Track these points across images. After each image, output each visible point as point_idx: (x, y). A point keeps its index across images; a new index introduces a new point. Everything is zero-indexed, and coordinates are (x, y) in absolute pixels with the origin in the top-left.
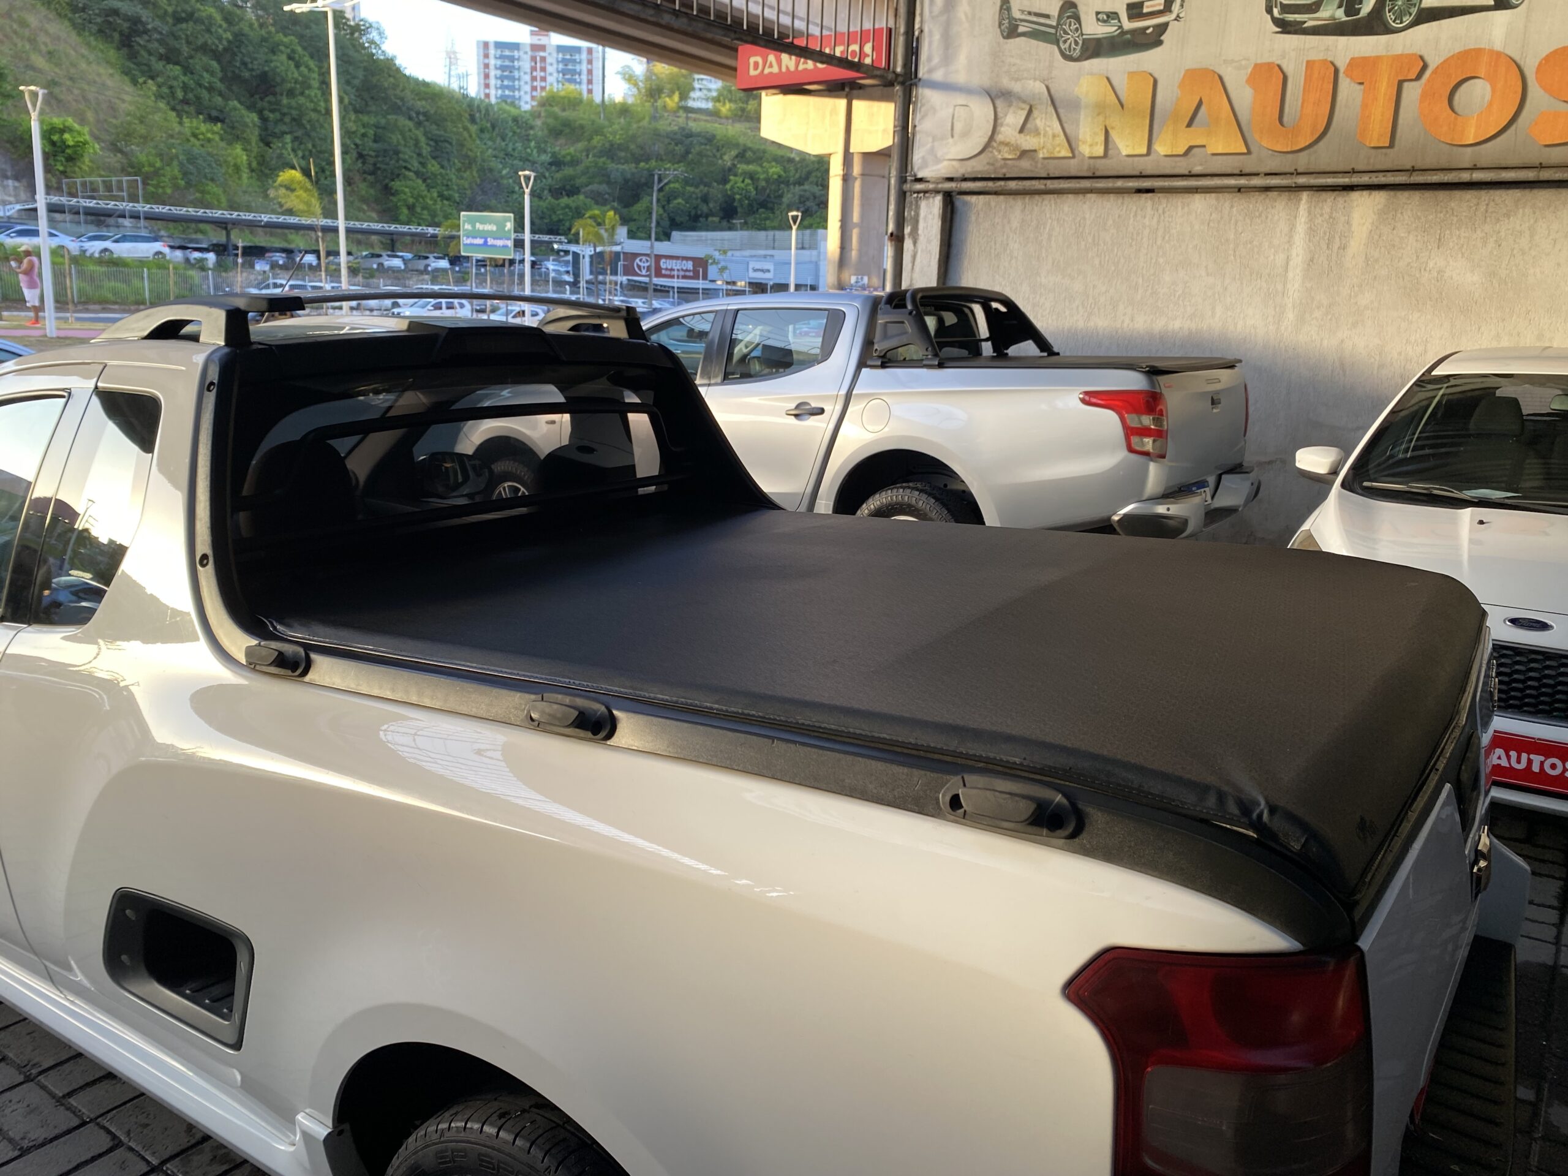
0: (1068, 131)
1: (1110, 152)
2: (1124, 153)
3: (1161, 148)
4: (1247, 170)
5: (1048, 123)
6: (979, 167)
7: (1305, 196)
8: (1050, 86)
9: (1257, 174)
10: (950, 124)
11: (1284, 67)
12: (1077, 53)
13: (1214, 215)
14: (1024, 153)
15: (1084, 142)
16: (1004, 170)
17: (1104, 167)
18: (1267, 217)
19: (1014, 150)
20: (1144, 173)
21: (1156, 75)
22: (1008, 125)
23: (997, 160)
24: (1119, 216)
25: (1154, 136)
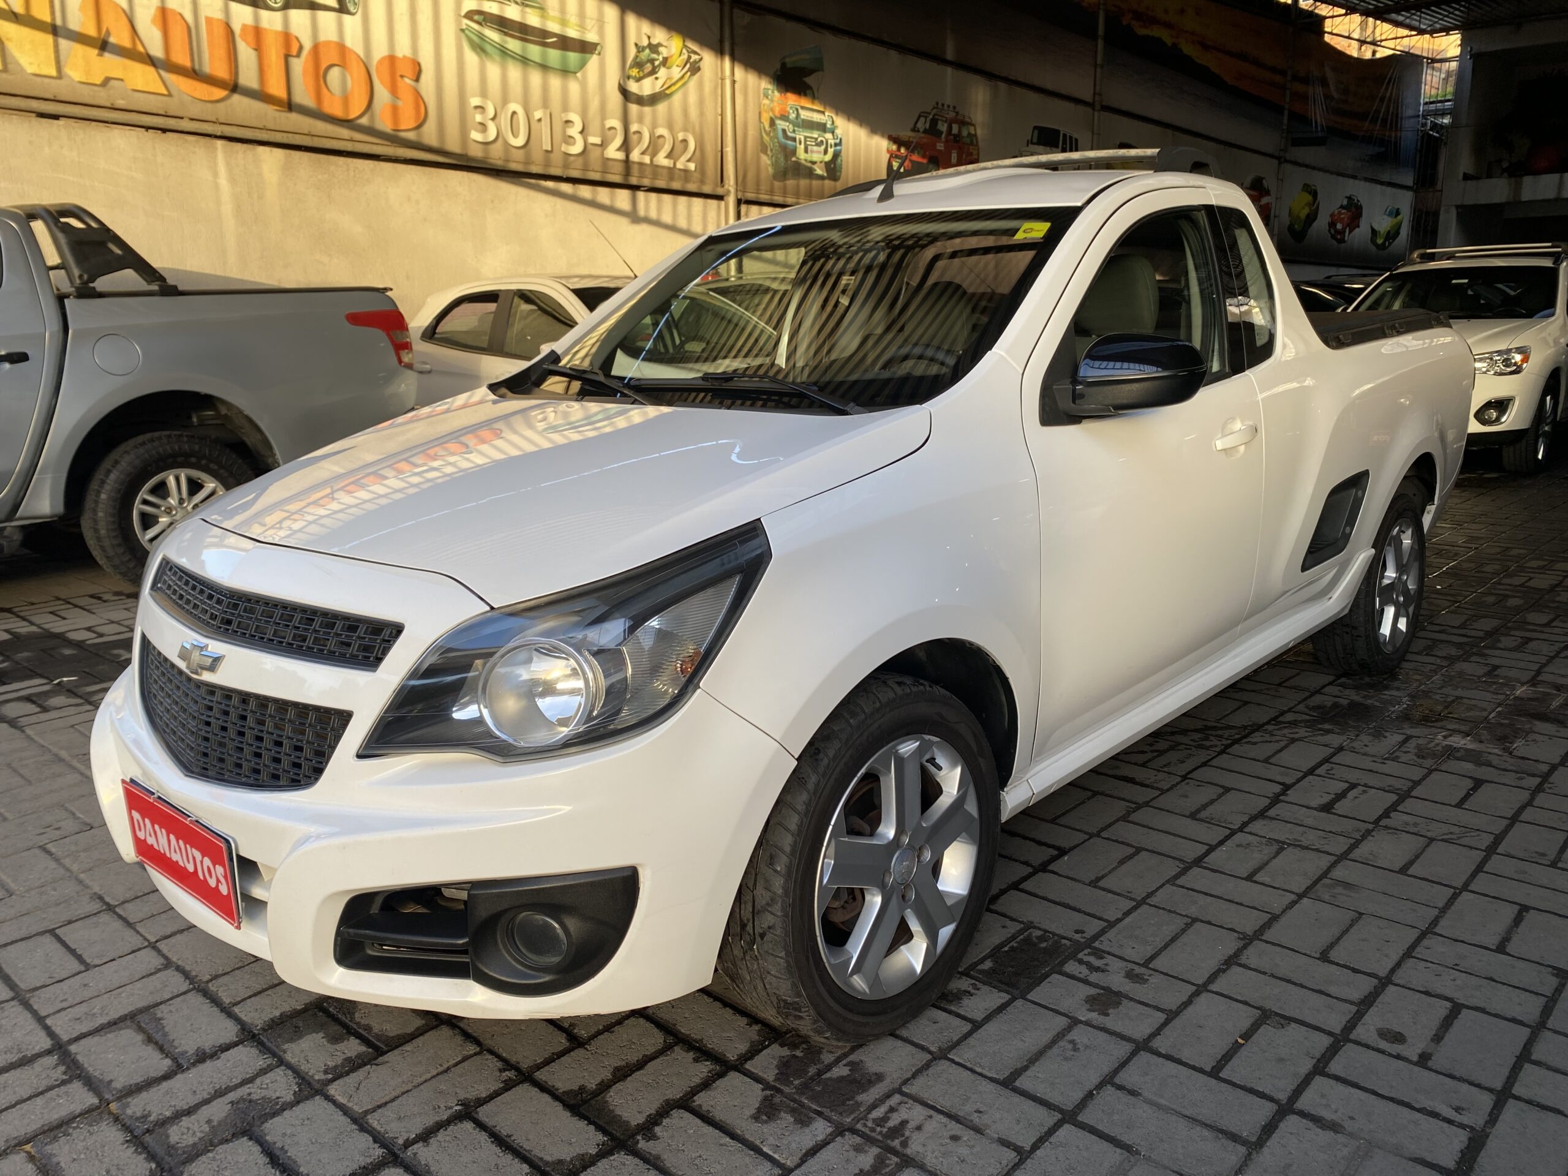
1: (10, 66)
2: (29, 70)
3: (72, 73)
4: (171, 112)
13: (138, 153)
18: (190, 162)
25: (62, 58)
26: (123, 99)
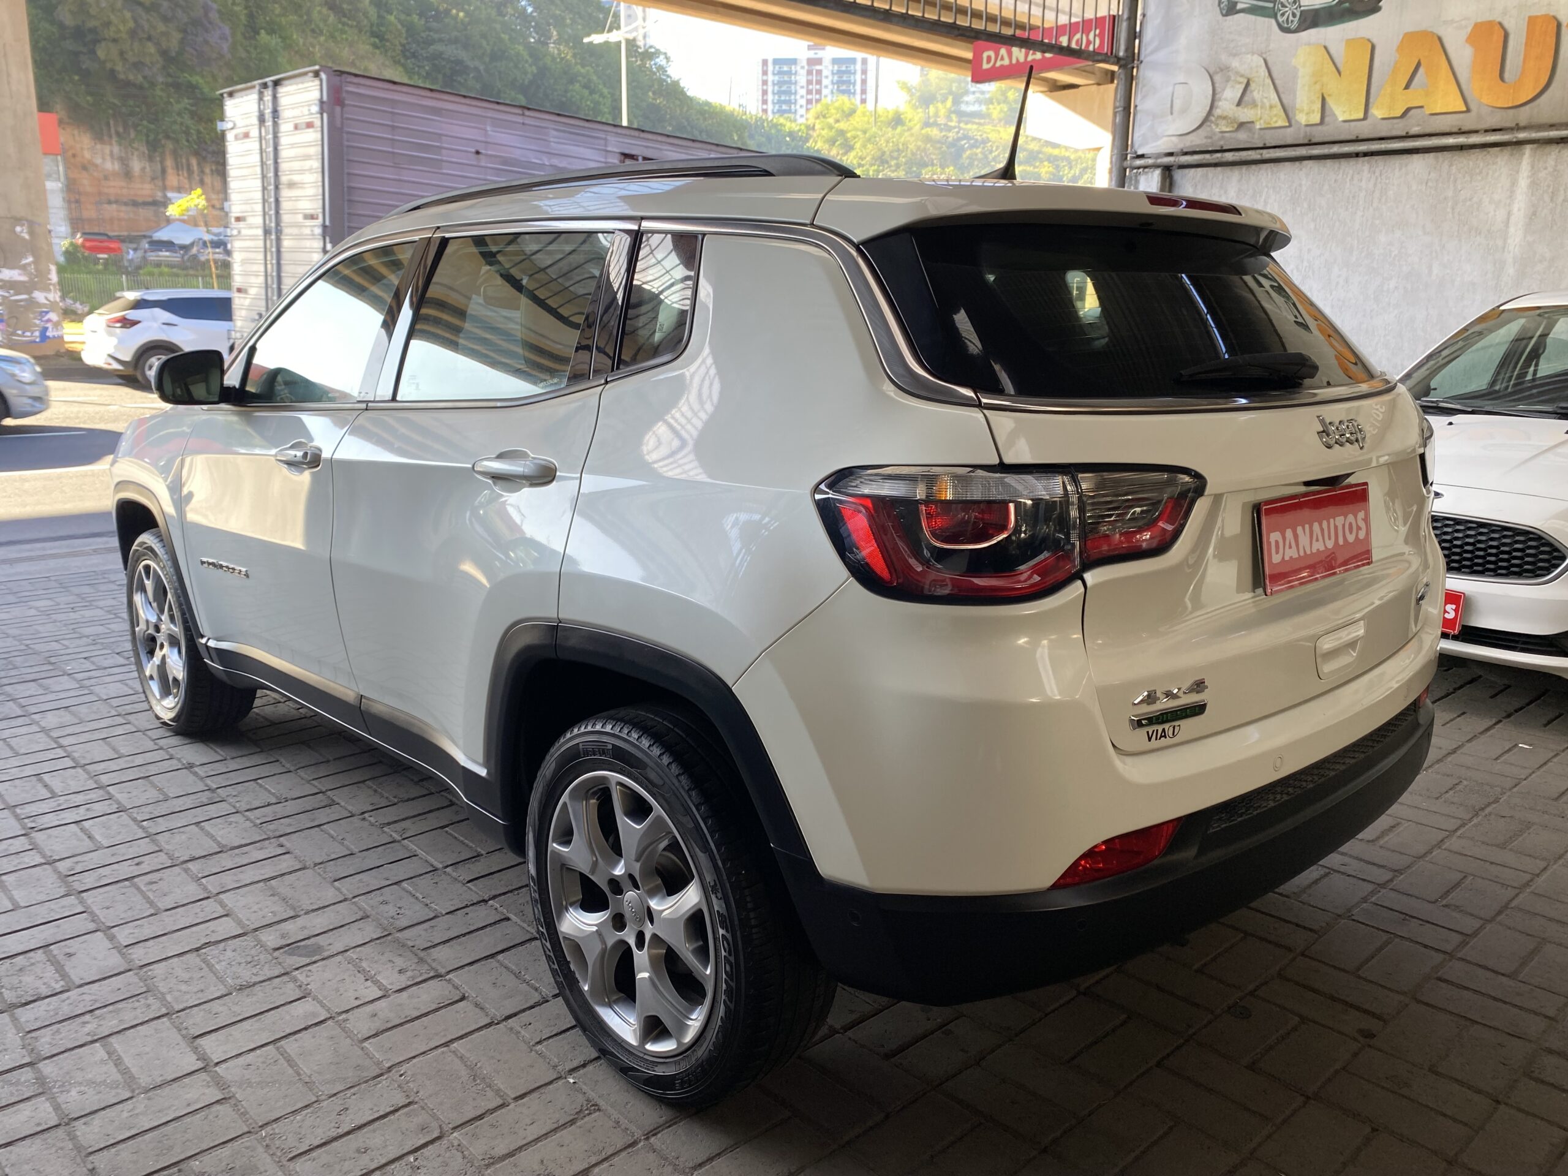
0: (1285, 101)
1: (1327, 119)
2: (1341, 119)
3: (1377, 112)
4: (1465, 128)
5: (1265, 95)
6: (1197, 141)
7: (1528, 149)
8: (1268, 59)
9: (1476, 132)
10: (1169, 102)
11: (1506, 25)
12: (1293, 26)
13: (1433, 175)
14: (1241, 125)
15: (1301, 111)
16: (1222, 143)
17: (1319, 135)
18: (1488, 174)
19: (1232, 123)
20: (1361, 137)
21: (1375, 41)
22: (1226, 100)
23: (1214, 134)
24: (1336, 181)
25: (1371, 100)
26: (1418, 125)
